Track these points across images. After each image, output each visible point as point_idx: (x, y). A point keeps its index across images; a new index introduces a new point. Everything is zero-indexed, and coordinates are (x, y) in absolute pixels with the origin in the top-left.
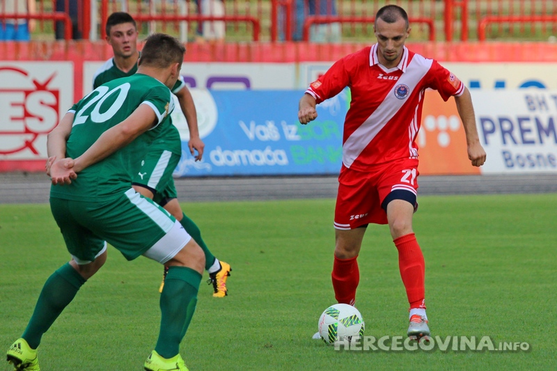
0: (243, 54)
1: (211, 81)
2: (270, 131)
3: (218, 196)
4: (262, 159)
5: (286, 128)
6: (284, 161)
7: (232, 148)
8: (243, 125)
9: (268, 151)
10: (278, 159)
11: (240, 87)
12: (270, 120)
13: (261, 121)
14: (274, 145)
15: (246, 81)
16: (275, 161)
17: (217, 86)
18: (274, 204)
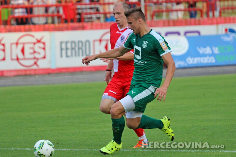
0: (197, 22)
1: (186, 33)
2: (208, 50)
3: (189, 75)
4: (205, 61)
5: (214, 49)
6: (214, 61)
7: (195, 57)
8: (198, 49)
9: (208, 57)
10: (211, 60)
11: (196, 34)
12: (208, 46)
13: (205, 47)
14: (210, 55)
15: (199, 32)
16: (210, 61)
17: (188, 35)
18: (210, 77)
